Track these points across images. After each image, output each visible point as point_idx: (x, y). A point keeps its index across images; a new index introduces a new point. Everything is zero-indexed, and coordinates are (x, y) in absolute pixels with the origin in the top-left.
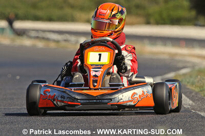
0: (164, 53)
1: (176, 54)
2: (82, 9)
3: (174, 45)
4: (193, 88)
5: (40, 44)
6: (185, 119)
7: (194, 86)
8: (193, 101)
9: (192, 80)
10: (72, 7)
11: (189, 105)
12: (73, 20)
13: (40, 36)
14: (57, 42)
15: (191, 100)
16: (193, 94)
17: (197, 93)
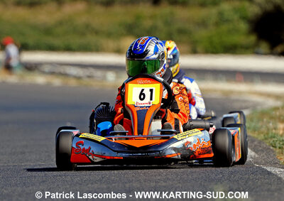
0: (215, 91)
1: (231, 92)
2: (109, 35)
3: (228, 80)
4: (255, 135)
5: (57, 82)
6: (247, 176)
7: (256, 132)
8: (256, 152)
9: (253, 124)
10: (97, 32)
11: (252, 158)
12: (97, 49)
13: (56, 70)
14: (78, 78)
15: (254, 151)
16: (256, 143)
17: (260, 142)
